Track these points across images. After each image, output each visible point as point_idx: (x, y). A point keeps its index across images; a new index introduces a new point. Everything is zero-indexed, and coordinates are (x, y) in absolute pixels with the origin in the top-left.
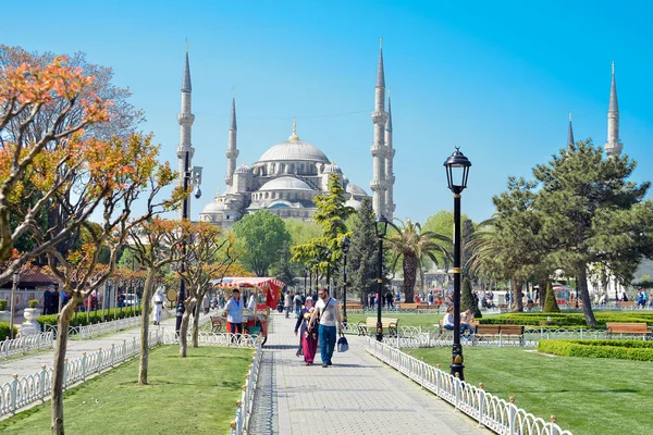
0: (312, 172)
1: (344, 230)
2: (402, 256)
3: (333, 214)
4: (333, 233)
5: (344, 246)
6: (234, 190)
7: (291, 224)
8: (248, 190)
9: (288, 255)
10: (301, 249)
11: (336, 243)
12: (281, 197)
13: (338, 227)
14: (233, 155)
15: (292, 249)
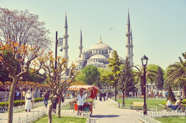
0: (106, 53)
1: (119, 70)
2: (140, 79)
3: (115, 64)
4: (115, 71)
5: (119, 75)
6: (81, 59)
7: (100, 69)
8: (86, 59)
9: (99, 79)
10: (104, 77)
11: (116, 74)
12: (96, 61)
13: (117, 69)
14: (81, 48)
15: (101, 77)
